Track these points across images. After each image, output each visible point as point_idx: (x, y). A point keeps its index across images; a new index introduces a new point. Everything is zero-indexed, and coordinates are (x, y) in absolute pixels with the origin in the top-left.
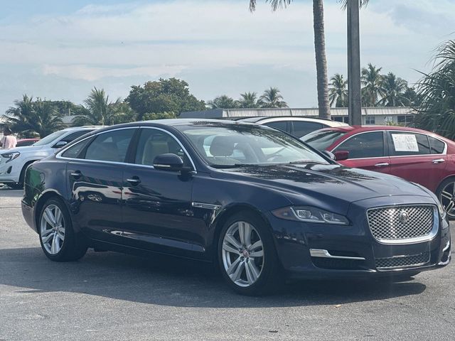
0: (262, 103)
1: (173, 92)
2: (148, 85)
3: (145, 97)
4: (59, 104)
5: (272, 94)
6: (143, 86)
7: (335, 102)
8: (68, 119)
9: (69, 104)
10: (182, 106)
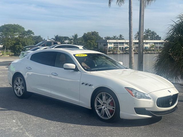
0: (118, 38)
1: (95, 35)
2: (88, 33)
3: (87, 36)
4: (65, 37)
5: (121, 36)
6: (87, 33)
7: (137, 38)
8: (67, 41)
9: (68, 37)
10: (97, 38)
